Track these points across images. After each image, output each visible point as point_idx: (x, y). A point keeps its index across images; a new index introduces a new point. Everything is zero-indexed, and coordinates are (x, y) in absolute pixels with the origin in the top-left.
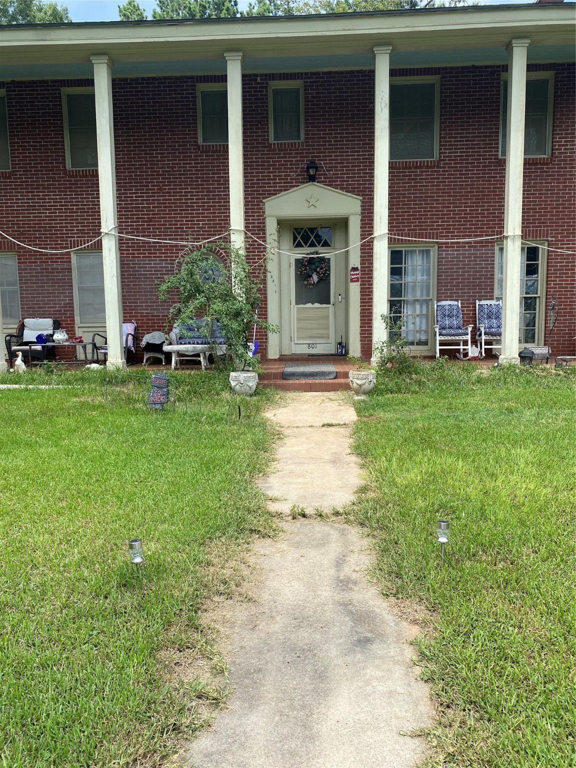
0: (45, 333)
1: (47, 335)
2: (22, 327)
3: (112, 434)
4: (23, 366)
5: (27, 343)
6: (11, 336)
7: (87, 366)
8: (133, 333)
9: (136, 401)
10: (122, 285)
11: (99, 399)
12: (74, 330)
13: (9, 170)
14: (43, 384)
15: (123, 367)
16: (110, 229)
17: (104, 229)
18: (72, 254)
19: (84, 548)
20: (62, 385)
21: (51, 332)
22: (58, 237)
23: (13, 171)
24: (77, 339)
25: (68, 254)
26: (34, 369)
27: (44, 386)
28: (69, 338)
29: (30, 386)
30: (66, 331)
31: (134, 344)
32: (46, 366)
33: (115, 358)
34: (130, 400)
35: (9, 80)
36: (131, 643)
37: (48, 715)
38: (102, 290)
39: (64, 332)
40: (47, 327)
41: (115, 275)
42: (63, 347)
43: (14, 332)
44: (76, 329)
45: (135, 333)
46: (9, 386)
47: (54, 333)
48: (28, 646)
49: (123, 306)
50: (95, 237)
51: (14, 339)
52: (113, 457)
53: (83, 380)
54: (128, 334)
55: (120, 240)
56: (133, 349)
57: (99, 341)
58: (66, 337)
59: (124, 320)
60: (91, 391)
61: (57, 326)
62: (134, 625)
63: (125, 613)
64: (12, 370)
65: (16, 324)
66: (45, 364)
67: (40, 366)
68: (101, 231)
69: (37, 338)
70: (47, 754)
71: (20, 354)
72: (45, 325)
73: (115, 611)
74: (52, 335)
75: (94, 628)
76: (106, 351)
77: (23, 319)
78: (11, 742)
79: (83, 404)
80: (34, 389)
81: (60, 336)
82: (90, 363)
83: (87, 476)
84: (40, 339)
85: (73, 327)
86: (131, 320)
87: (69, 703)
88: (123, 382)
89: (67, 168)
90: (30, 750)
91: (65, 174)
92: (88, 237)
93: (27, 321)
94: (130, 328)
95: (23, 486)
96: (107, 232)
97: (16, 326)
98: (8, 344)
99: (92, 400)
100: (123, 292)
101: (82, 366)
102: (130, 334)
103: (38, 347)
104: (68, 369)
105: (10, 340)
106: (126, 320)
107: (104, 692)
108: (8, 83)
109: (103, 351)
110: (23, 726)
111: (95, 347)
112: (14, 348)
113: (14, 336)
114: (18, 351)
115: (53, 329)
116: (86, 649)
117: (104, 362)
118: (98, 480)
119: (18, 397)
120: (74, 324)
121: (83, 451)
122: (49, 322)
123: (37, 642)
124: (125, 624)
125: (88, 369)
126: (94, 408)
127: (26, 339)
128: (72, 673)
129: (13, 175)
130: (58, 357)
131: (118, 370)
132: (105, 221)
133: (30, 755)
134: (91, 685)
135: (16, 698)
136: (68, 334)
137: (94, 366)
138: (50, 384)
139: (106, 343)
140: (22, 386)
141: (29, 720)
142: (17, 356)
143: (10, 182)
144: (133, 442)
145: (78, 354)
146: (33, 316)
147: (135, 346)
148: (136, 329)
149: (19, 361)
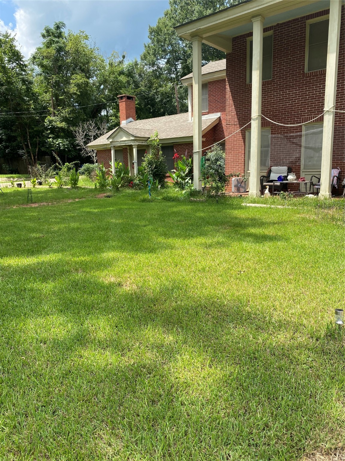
0: (283, 175)
1: (284, 176)
2: (270, 172)
3: (322, 239)
4: (269, 194)
5: (272, 181)
6: (264, 177)
7: (306, 196)
8: (337, 175)
9: (338, 220)
10: (334, 144)
11: (313, 217)
12: (299, 174)
13: (271, 79)
14: (280, 205)
15: (329, 198)
16: (330, 108)
17: (326, 109)
18: (303, 127)
19: (304, 306)
20: (291, 206)
21: (286, 175)
22: (296, 117)
23: (273, 80)
24: (302, 179)
25: (301, 126)
26: (275, 196)
27: (280, 207)
28: (297, 178)
29: (273, 206)
30: (295, 174)
31: (337, 183)
32: (282, 195)
33: (325, 191)
34: (333, 218)
35: (275, 24)
36: (334, 374)
37: (282, 398)
38: (321, 149)
39: (294, 174)
40: (284, 172)
41: (331, 137)
42: (293, 184)
43: (265, 174)
44: (301, 172)
45: (339, 175)
46: (261, 205)
47: (288, 175)
48: (271, 354)
49: (333, 158)
50: (319, 114)
51: (265, 179)
52: (322, 254)
53: (304, 204)
54: (334, 176)
55: (335, 114)
56: (336, 186)
57: (315, 180)
58: (295, 177)
59: (332, 167)
60: (308, 211)
61: (290, 171)
62: (336, 363)
63: (330, 353)
64: (262, 196)
65: (266, 170)
66: (281, 194)
67: (278, 195)
68: (324, 109)
69: (278, 178)
70: (282, 421)
71: (268, 187)
72: (283, 170)
73: (323, 350)
74: (286, 177)
75: (310, 356)
76: (319, 187)
77: (271, 167)
78: (262, 405)
79: (303, 219)
80: (274, 208)
81: (291, 177)
82: (309, 194)
83: (305, 263)
84: (280, 179)
85: (299, 172)
86: (337, 167)
87: (295, 396)
88: (330, 207)
89: (305, 72)
90: (272, 414)
91: (303, 76)
92: (314, 115)
93: (273, 168)
94: (336, 172)
95: (268, 263)
96: (328, 110)
97: (266, 171)
98: (262, 182)
99: (309, 217)
100: (333, 149)
101: (303, 195)
102: (336, 176)
103: (278, 184)
104: (294, 197)
105: (262, 179)
106: (333, 167)
107: (316, 398)
108: (275, 26)
109: (317, 187)
110: (269, 398)
111: (312, 184)
112: (265, 184)
113: (265, 177)
114: (267, 185)
115: (288, 173)
116: (305, 368)
117: (317, 193)
118: (312, 266)
119: (266, 211)
120: (300, 170)
121: (303, 247)
122: (285, 168)
123: (276, 353)
124: (329, 360)
125: (307, 197)
126: (310, 221)
127: (271, 178)
128: (296, 379)
129: (273, 82)
130: (289, 190)
131: (325, 199)
132: (327, 102)
133: (272, 417)
134: (308, 390)
135: (265, 381)
136: (296, 176)
137: (311, 196)
138: (284, 205)
139: (319, 182)
140: (268, 206)
141: (272, 396)
142: (266, 188)
143: (271, 86)
144: (335, 246)
145: (301, 188)
146: (276, 165)
147: (338, 184)
148: (340, 173)
149: (267, 191)
